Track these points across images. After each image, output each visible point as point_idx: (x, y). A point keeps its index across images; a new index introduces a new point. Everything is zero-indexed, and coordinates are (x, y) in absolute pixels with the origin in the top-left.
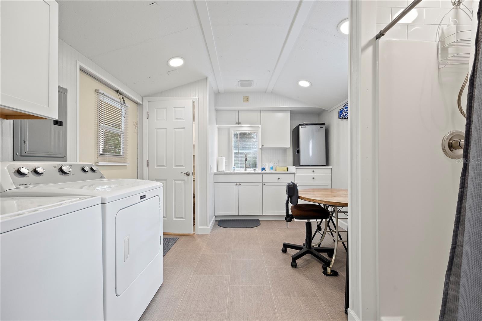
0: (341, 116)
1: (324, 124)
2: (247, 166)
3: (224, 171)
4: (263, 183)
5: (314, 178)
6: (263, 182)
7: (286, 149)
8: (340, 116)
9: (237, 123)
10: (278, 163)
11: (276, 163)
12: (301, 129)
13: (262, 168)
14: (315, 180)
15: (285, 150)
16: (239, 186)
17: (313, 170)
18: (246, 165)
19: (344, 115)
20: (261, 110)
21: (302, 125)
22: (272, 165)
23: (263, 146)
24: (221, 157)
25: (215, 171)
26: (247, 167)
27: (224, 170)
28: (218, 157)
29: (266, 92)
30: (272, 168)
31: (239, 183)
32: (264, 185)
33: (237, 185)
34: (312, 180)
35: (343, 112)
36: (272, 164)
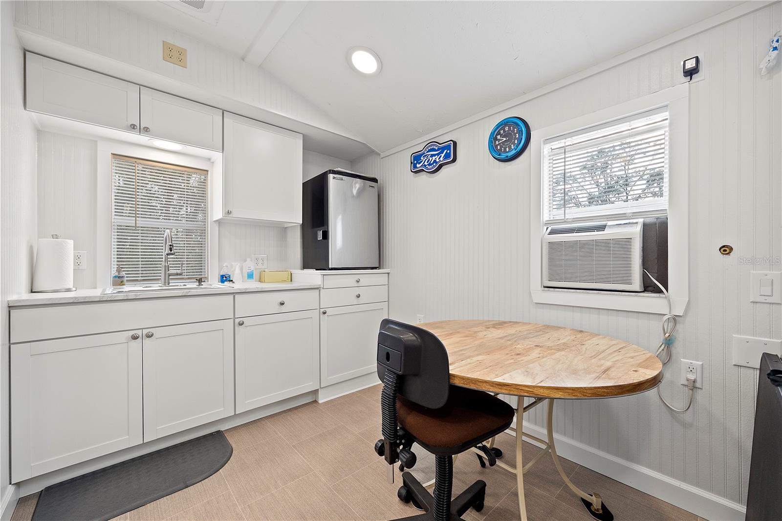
0: (418, 166)
1: (374, 180)
2: (171, 271)
3: (68, 290)
4: (237, 321)
5: (358, 296)
6: (235, 318)
7: (286, 228)
8: (415, 167)
9: (133, 127)
10: (265, 262)
11: (260, 262)
12: (333, 182)
13: (222, 276)
14: (362, 300)
15: (282, 230)
16: (147, 341)
17: (357, 277)
18: (167, 268)
19: (425, 166)
20: (223, 111)
21: (335, 174)
22: (252, 268)
23: (229, 213)
24: (55, 236)
25: (21, 294)
26: (169, 275)
27: (70, 285)
28: (39, 237)
29: (243, 59)
30: (250, 276)
31: (145, 332)
32: (241, 324)
33: (135, 338)
34: (356, 301)
35: (422, 158)
36: (250, 265)
